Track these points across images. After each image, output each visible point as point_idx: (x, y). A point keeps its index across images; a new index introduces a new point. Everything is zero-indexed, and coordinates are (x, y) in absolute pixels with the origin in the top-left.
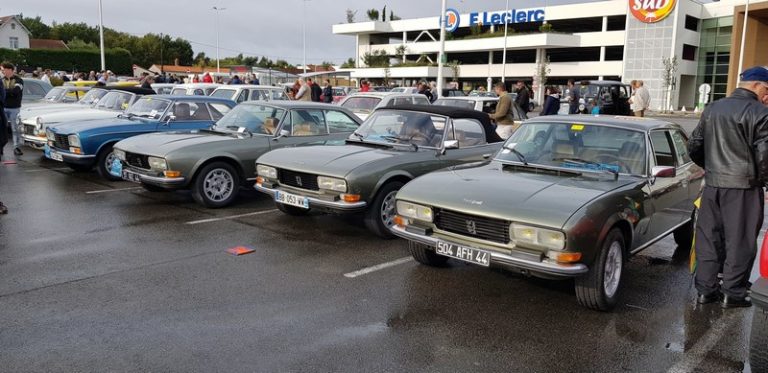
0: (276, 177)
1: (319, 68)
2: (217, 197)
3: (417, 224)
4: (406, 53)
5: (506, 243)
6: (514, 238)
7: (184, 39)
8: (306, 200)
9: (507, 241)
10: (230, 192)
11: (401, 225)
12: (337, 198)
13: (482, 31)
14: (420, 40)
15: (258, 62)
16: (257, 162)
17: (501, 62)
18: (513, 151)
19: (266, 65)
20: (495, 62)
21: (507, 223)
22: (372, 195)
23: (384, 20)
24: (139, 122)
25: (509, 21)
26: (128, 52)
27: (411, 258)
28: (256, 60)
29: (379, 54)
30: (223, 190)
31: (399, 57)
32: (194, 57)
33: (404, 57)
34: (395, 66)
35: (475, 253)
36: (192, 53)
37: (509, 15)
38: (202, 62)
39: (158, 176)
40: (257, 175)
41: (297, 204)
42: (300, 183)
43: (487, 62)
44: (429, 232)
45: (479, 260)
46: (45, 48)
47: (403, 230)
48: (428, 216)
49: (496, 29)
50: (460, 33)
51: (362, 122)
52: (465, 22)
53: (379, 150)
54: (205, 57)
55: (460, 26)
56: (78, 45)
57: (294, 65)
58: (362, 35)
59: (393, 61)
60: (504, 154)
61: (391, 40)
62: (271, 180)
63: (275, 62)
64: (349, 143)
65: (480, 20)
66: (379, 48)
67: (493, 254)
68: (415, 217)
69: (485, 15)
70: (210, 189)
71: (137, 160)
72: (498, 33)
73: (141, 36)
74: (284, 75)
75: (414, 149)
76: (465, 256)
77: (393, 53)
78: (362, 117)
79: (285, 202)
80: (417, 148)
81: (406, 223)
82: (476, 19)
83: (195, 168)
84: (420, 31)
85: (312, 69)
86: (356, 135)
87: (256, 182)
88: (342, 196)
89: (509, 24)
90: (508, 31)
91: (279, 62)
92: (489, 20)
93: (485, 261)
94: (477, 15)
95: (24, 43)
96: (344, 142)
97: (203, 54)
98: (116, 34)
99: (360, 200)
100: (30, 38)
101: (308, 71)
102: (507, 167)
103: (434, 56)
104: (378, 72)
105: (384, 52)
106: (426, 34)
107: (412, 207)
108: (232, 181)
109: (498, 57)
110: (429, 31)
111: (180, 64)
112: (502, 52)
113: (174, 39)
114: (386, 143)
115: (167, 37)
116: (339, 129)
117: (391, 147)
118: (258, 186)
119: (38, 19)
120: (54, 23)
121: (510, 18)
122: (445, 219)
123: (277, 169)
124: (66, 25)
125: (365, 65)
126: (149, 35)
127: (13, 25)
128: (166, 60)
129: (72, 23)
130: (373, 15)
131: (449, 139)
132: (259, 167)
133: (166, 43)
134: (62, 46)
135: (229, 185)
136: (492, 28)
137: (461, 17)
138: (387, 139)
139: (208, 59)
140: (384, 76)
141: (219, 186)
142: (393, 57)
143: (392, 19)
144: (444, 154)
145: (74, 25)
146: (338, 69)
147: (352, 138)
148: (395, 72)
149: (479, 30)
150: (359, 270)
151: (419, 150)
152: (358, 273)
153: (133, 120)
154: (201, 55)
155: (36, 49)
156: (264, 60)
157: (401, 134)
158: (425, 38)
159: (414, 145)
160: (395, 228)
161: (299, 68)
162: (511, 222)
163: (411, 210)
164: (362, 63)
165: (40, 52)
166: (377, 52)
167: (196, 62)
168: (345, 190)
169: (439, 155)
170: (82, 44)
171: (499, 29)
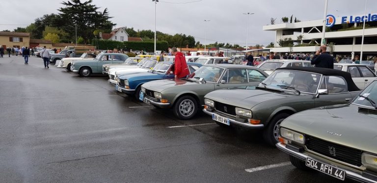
0: (213, 106)
1: (254, 48)
2: (186, 114)
3: (294, 144)
4: (303, 39)
5: (359, 166)
6: (365, 163)
7: (191, 36)
8: (228, 121)
9: (360, 164)
10: (193, 112)
11: (283, 144)
12: (246, 121)
13: (350, 26)
14: (311, 32)
15: (225, 45)
16: (205, 97)
17: (361, 44)
18: (367, 98)
19: (229, 47)
20: (356, 43)
21: (360, 152)
22: (268, 121)
23: (291, 22)
24: (156, 74)
25: (366, 20)
26: (167, 42)
27: (290, 163)
28: (224, 44)
29: (288, 40)
30: (189, 110)
31: (298, 41)
32: (196, 44)
33: (302, 41)
34: (296, 46)
35: (334, 170)
36: (195, 42)
37: (366, 17)
38: (199, 46)
39: (158, 102)
40: (204, 104)
41: (223, 122)
42: (226, 110)
43: (352, 44)
44: (302, 150)
45: (337, 175)
46: (134, 41)
47: (284, 147)
48: (301, 140)
49: (358, 25)
50: (335, 28)
51: (268, 75)
52: (339, 22)
53: (275, 93)
54: (200, 43)
55: (336, 24)
56: (147, 40)
57: (242, 47)
58: (278, 31)
59: (295, 44)
60: (360, 101)
61: (294, 33)
62: (211, 108)
63: (233, 46)
64: (258, 88)
65: (348, 20)
66: (288, 37)
67: (348, 172)
68: (293, 140)
69: (351, 17)
70: (182, 110)
71: (150, 93)
72: (359, 27)
73: (173, 35)
74: (235, 51)
75: (298, 94)
76: (327, 171)
77: (296, 39)
78: (269, 73)
79: (217, 120)
80: (300, 93)
81: (286, 142)
82: (346, 20)
83: (175, 98)
84: (312, 27)
85: (251, 48)
86: (262, 83)
87: (204, 107)
88: (249, 120)
89: (366, 23)
90: (365, 26)
91: (235, 45)
92: (353, 20)
93: (341, 177)
94: (346, 17)
95: (126, 39)
96: (255, 88)
97: (199, 42)
98: (163, 34)
99: (259, 124)
100: (128, 36)
101: (248, 49)
102: (362, 110)
103: (319, 40)
104: (286, 49)
105: (290, 39)
106: (315, 29)
107: (291, 133)
108: (194, 106)
109: (358, 40)
110: (317, 27)
111: (189, 47)
112: (361, 38)
113: (187, 36)
114: (279, 89)
115: (184, 35)
116: (255, 79)
117: (283, 92)
118: (205, 110)
119: (132, 28)
120: (138, 30)
121: (367, 19)
122: (313, 143)
123: (214, 101)
124: (143, 31)
125: (279, 46)
126: (177, 34)
127: (122, 31)
128: (183, 46)
129: (145, 30)
130: (285, 20)
131: (322, 88)
132: (205, 100)
133: (184, 37)
134: (140, 40)
135: (192, 108)
136: (355, 25)
137: (336, 19)
138: (282, 87)
139: (201, 45)
140: (289, 51)
141: (187, 109)
142: (295, 41)
143: (295, 21)
144: (318, 97)
145: (146, 31)
146: (264, 48)
147: (261, 85)
148: (296, 49)
149: (347, 26)
150: (255, 167)
151: (301, 94)
152: (255, 169)
153: (154, 73)
154: (198, 43)
155: (130, 41)
156: (228, 44)
157: (292, 84)
158: (314, 31)
159: (298, 91)
160: (279, 144)
161: (245, 48)
162: (363, 152)
163: (290, 134)
164: (278, 45)
165: (132, 43)
166: (286, 39)
167: (196, 46)
168: (251, 117)
169: (314, 98)
170: (149, 39)
171: (360, 25)
